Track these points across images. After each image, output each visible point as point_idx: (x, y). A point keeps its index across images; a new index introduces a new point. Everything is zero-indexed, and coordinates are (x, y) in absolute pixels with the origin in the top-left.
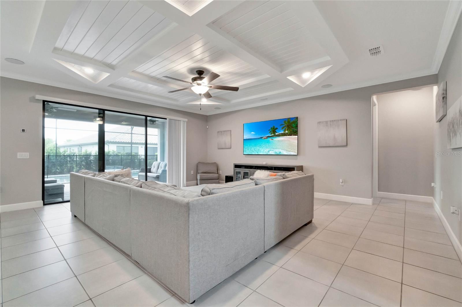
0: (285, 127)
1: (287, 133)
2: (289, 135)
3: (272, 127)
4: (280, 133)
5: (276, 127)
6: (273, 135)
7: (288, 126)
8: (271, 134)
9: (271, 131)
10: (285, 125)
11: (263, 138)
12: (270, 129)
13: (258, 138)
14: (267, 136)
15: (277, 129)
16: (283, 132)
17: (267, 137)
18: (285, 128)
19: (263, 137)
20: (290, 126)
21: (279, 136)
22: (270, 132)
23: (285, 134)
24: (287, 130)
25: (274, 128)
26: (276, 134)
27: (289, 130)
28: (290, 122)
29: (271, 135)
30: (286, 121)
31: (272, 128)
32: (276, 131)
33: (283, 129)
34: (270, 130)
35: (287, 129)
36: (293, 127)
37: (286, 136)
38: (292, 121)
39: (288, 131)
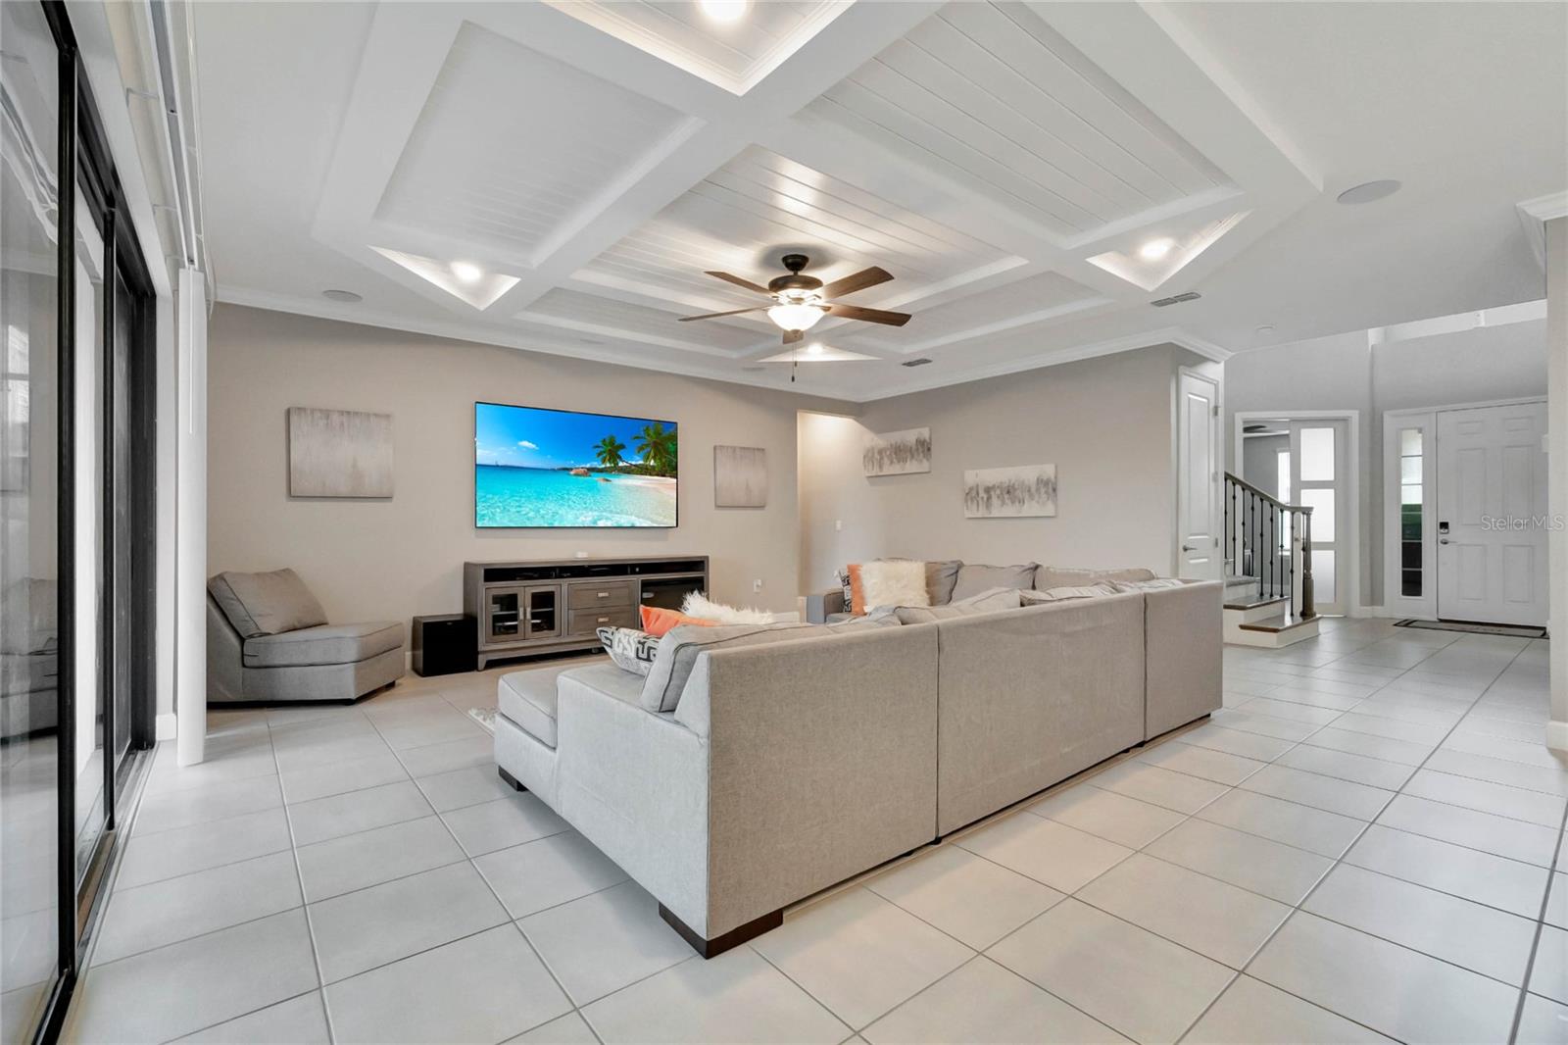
0: (647, 445)
1: (653, 467)
2: (658, 475)
3: (607, 437)
4: (633, 463)
5: (618, 442)
6: (608, 465)
7: (655, 445)
8: (604, 461)
9: (602, 450)
10: (645, 442)
11: (572, 473)
12: (600, 444)
13: (553, 470)
14: (588, 466)
15: (622, 447)
16: (641, 462)
17: (589, 469)
18: (649, 449)
19: (572, 469)
20: (660, 447)
21: (629, 471)
22: (599, 455)
23: (647, 469)
24: (654, 458)
25: (612, 443)
26: (621, 464)
27: (660, 459)
28: (660, 434)
29: (603, 466)
30: (651, 428)
31: (607, 441)
32: (619, 453)
33: (642, 453)
34: (598, 447)
35: (652, 454)
36: (669, 453)
37: (651, 475)
38: (665, 434)
39: (655, 462)
